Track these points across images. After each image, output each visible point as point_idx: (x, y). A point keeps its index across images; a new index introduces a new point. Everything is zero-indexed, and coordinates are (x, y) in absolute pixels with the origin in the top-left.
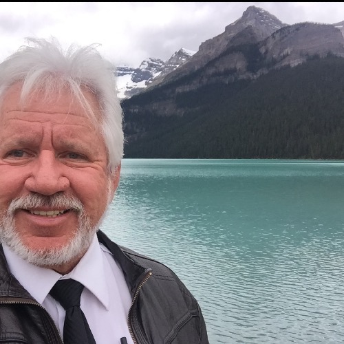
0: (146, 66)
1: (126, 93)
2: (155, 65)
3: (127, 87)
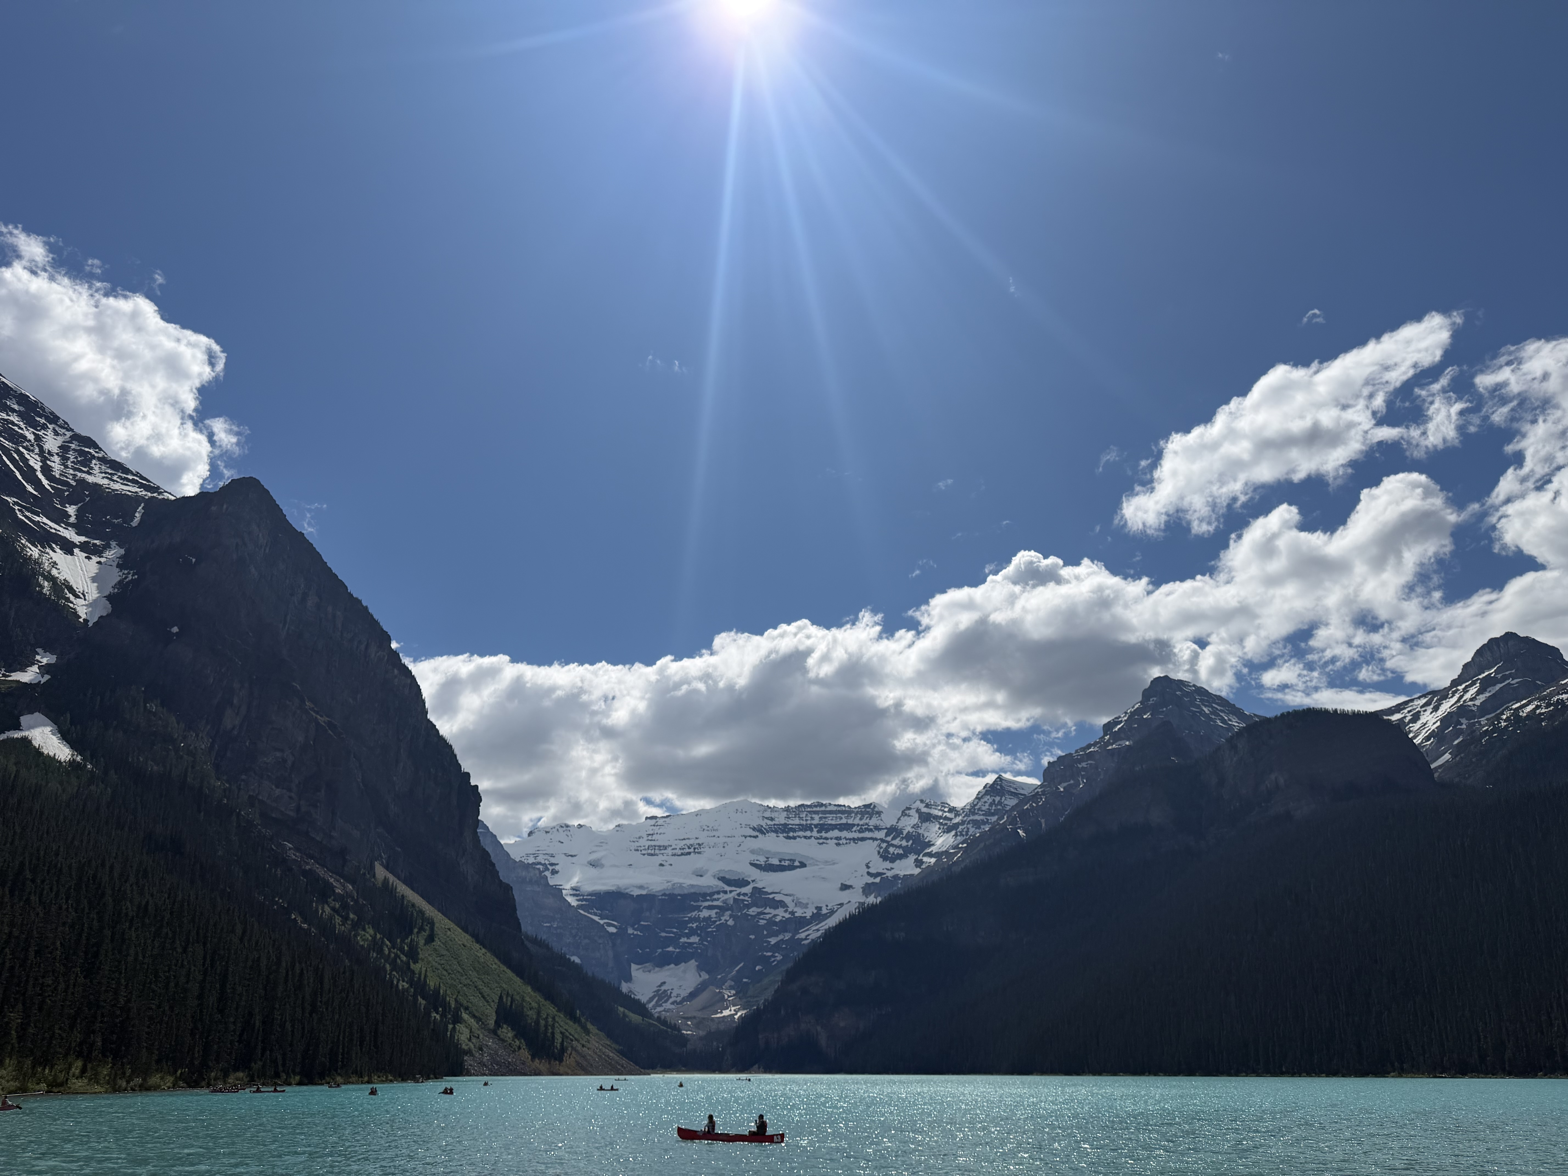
0: (915, 819)
1: (867, 889)
2: (937, 818)
3: (869, 873)
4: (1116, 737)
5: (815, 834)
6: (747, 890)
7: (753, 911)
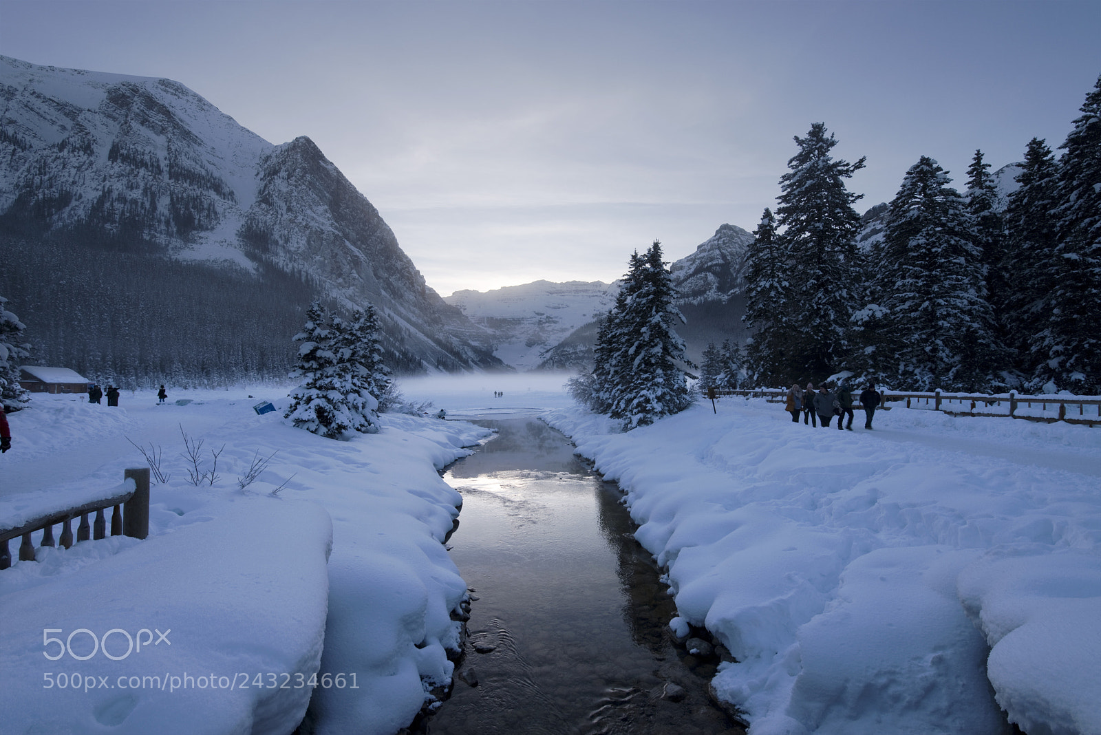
4: (701, 252)
5: (573, 294)
6: (544, 317)
7: (547, 324)
